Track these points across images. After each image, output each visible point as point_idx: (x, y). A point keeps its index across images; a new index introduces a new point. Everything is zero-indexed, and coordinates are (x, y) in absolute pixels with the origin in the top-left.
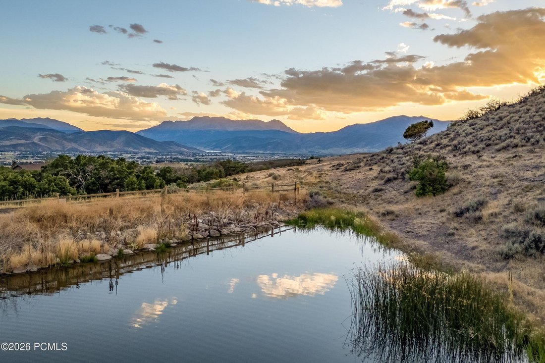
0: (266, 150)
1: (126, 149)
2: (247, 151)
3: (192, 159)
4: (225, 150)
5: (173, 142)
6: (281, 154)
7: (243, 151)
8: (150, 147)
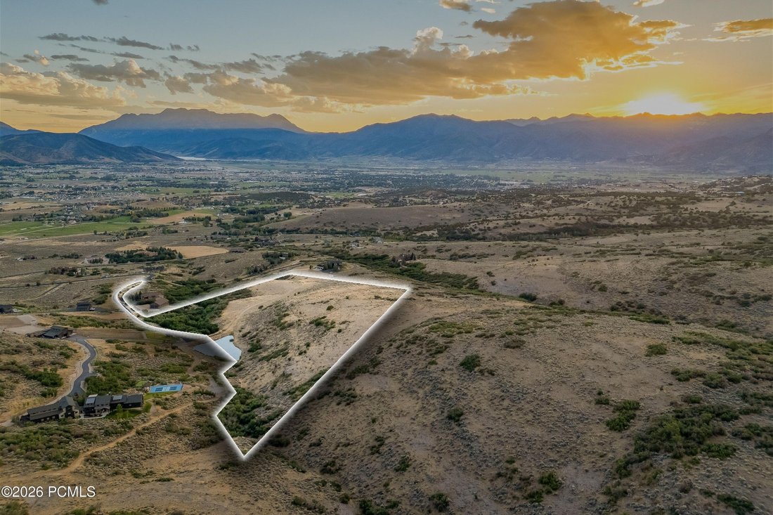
0: (264, 157)
4: (210, 156)
5: (140, 147)
6: (282, 164)
7: (234, 158)
8: (110, 155)
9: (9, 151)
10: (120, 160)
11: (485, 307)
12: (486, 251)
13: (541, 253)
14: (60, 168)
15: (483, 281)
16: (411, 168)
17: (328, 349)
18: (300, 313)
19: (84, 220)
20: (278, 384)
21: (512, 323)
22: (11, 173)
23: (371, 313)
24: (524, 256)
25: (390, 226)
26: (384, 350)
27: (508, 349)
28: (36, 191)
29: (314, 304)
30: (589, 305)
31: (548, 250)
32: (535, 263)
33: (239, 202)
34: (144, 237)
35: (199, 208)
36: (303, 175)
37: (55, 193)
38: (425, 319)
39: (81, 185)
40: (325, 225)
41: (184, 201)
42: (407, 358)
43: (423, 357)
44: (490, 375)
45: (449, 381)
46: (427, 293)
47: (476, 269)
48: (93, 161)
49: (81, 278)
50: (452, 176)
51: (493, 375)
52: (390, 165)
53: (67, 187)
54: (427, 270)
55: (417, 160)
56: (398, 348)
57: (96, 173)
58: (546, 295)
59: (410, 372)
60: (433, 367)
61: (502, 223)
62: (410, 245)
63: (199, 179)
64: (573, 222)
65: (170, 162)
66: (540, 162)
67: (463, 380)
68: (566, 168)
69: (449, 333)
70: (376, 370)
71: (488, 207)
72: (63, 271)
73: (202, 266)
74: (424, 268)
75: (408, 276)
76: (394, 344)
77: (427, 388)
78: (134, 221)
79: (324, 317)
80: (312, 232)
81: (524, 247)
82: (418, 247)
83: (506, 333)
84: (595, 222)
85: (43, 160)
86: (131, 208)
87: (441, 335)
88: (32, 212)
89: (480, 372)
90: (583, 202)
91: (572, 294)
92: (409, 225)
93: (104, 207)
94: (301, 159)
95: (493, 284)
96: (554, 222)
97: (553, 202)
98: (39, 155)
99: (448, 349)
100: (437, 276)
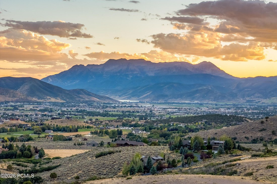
0: (193, 99)
1: (30, 98)
2: (169, 101)
3: (101, 111)
5: (82, 90)
7: (165, 101)
8: (56, 96)
10: (64, 100)
14: (11, 104)
48: (42, 101)
57: (37, 107)
63: (127, 112)
94: (229, 100)
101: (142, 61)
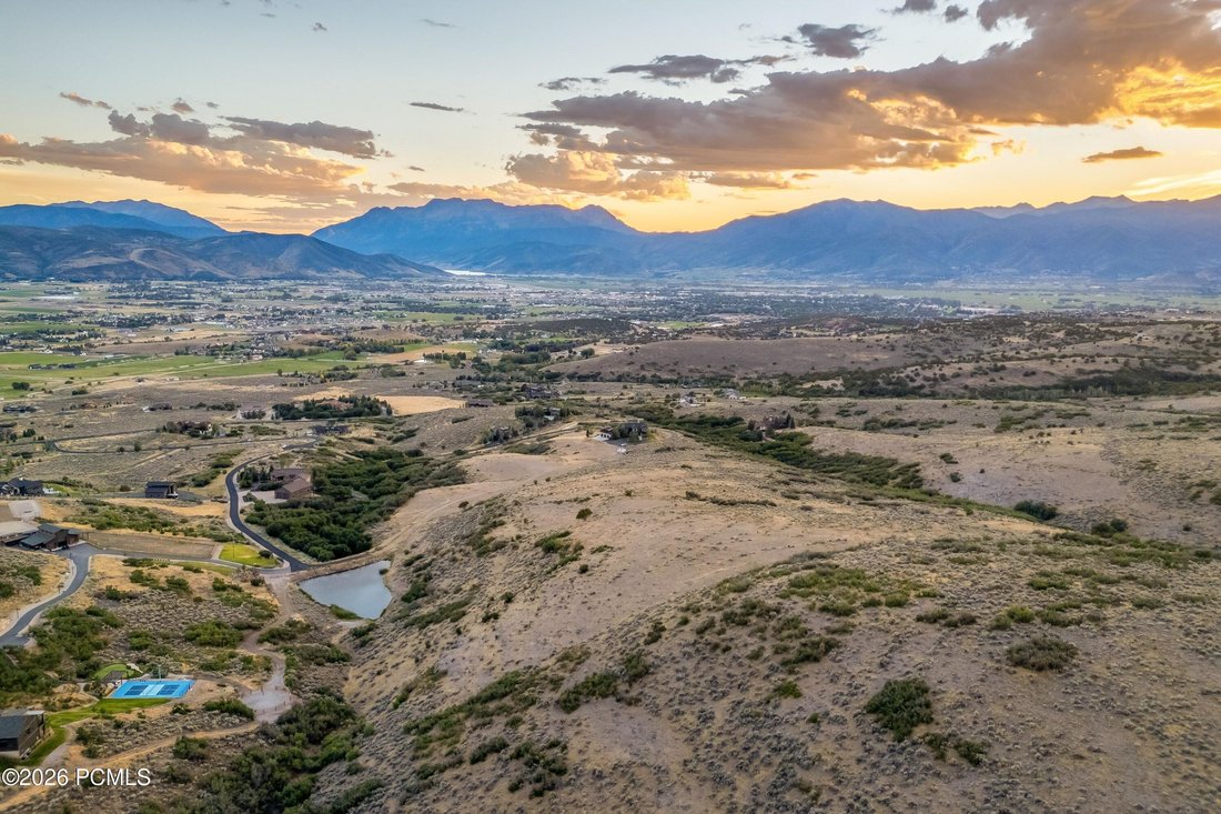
0: (572, 270)
1: (304, 272)
2: (534, 275)
4: (494, 269)
5: (391, 255)
6: (599, 281)
7: (527, 273)
8: (347, 267)
9: (208, 259)
10: (362, 273)
11: (939, 531)
12: (940, 416)
13: (1054, 420)
14: (274, 283)
15: (932, 473)
16: (807, 286)
17: (544, 614)
18: (526, 521)
19: (275, 355)
20: (412, 697)
21: (1023, 582)
22: (204, 290)
23: (664, 532)
24: (1020, 427)
25: (756, 372)
26: (665, 634)
27: (1023, 673)
28: (228, 314)
29: (560, 503)
30: (1190, 535)
31: (1070, 416)
32: (1045, 439)
33: (519, 334)
34: (350, 381)
35: (455, 342)
36: (627, 297)
37: (253, 318)
38: (787, 555)
39: (294, 307)
40: (642, 368)
41: (436, 331)
42: (720, 667)
43: (763, 668)
44: (965, 764)
45: (831, 761)
46: (806, 492)
47: (917, 448)
49: (209, 442)
50: (875, 298)
51: (977, 763)
52: (770, 282)
53: (274, 310)
54: (815, 446)
55: (815, 274)
56: (701, 632)
57: (321, 292)
58: (1081, 507)
59: (720, 710)
60: (788, 704)
61: (968, 367)
62: (790, 401)
63: (467, 300)
64: (1114, 367)
65: (432, 277)
66: (1032, 277)
67: (874, 765)
68: (1082, 287)
69: (841, 602)
70: (633, 693)
71: (942, 343)
72: (186, 427)
73: (416, 427)
74: (809, 443)
75: (775, 456)
76: (692, 618)
77: (765, 776)
78: (348, 358)
79: (567, 534)
80: (619, 379)
81: (1018, 409)
82: (802, 405)
83: (1011, 615)
84: (1160, 369)
85: (253, 272)
86: (350, 340)
87: (819, 605)
88: (206, 343)
89: (930, 743)
90: (1128, 335)
91: (1143, 508)
92: (790, 371)
93: (310, 337)
94: (627, 273)
95: (955, 478)
96: (1073, 367)
97: (1068, 334)
98: (249, 266)
99: (833, 653)
100: (834, 459)
101: (489, 202)
